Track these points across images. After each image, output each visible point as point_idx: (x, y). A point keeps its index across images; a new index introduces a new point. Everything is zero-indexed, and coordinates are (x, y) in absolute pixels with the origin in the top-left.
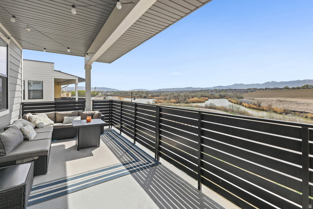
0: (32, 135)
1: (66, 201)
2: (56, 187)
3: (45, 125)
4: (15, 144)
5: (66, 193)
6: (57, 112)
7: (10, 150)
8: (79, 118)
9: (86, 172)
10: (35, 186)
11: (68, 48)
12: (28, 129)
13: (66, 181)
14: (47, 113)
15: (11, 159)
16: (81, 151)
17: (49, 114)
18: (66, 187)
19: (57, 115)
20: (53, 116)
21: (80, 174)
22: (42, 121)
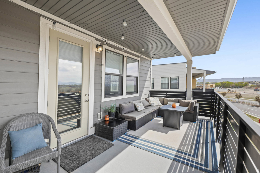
0: (139, 108)
1: (126, 147)
2: (131, 139)
3: (155, 105)
4: (128, 111)
5: (130, 144)
6: (165, 98)
7: (124, 113)
8: (178, 104)
9: (150, 140)
10: (128, 134)
11: (155, 55)
12: (138, 105)
13: (137, 139)
14: (159, 98)
15: (123, 117)
16: (164, 127)
17: (160, 99)
18: (133, 142)
19: (165, 100)
20: (163, 100)
21: (147, 139)
22: (154, 103)
